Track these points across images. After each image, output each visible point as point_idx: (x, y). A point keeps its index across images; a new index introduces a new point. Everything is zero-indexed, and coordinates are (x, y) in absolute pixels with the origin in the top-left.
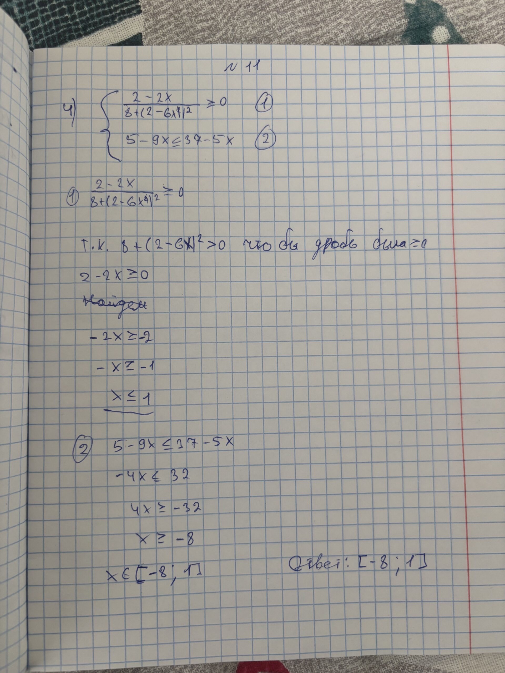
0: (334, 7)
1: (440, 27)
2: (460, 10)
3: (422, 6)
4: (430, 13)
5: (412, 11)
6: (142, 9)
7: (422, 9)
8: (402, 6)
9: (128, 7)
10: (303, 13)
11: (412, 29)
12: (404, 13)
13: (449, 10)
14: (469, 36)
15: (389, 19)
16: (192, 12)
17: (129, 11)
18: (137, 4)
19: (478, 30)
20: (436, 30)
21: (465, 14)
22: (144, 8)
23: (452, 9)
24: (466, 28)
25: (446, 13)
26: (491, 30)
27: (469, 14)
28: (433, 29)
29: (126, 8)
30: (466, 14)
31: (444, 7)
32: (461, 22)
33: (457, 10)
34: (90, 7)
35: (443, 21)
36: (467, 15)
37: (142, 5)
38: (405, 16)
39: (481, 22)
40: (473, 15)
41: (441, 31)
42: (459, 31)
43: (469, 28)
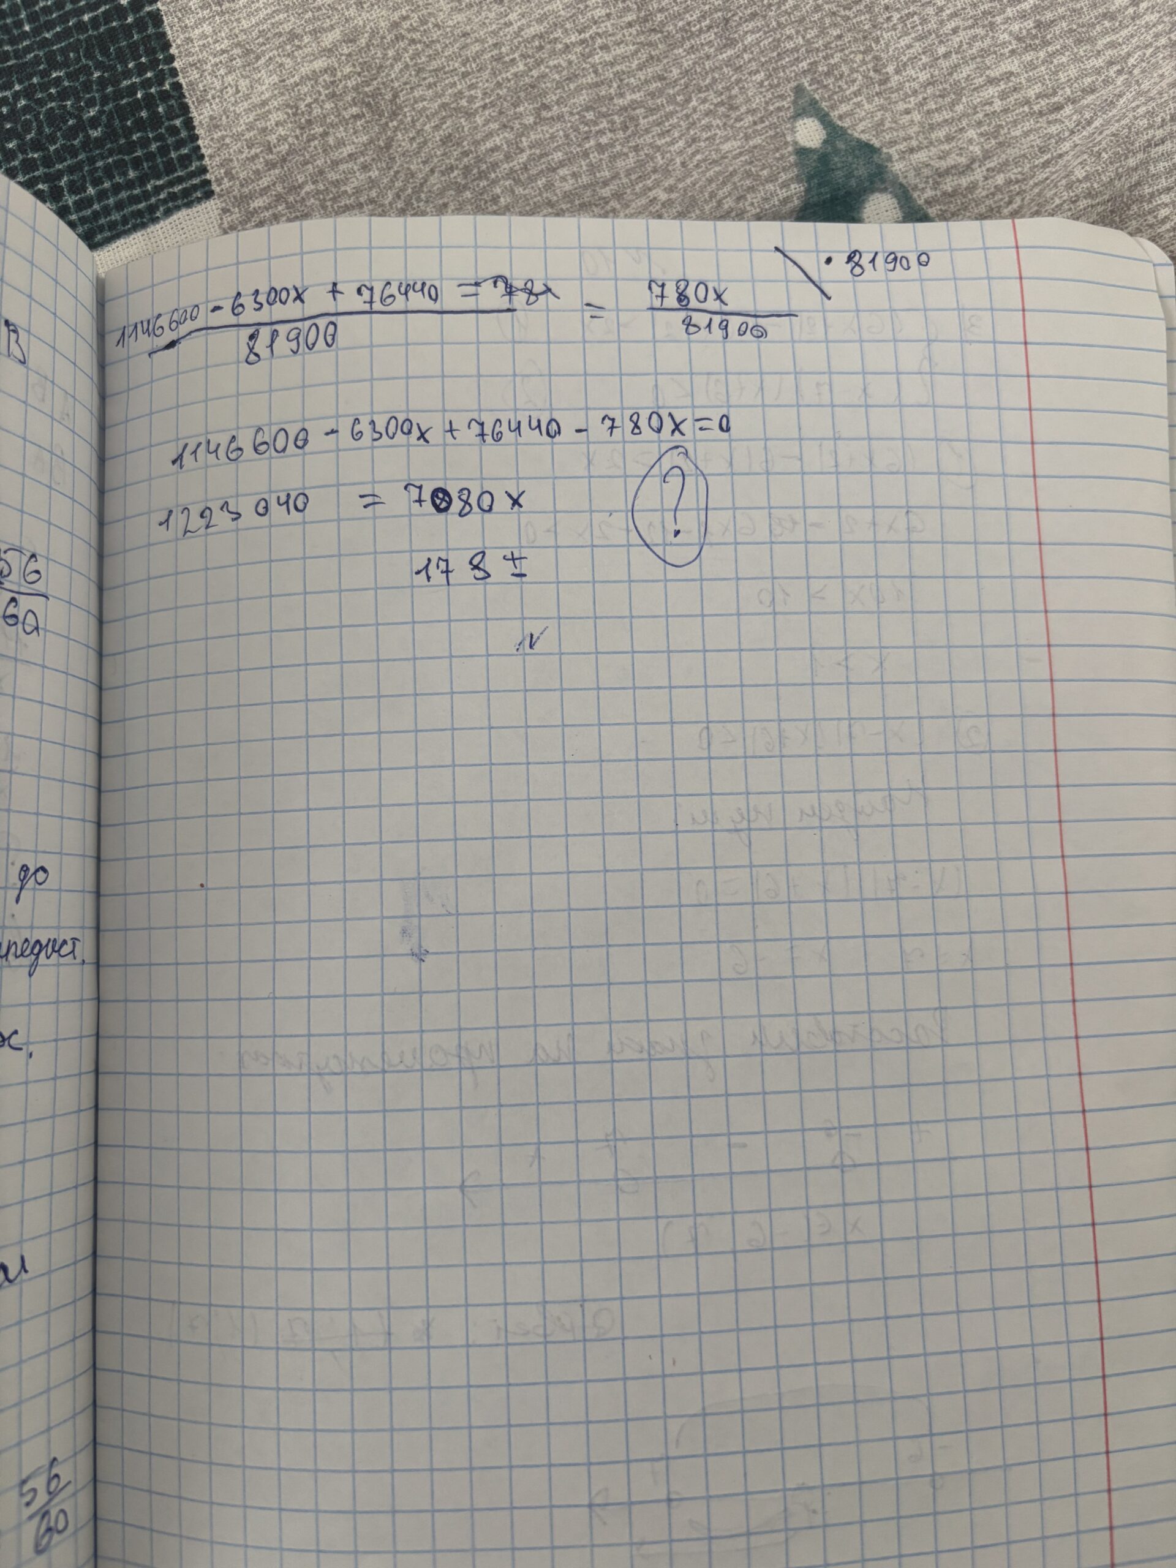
0: (641, 164)
1: (877, 195)
2: (921, 156)
3: (836, 151)
4: (854, 166)
5: (814, 164)
6: (215, 187)
7: (836, 159)
8: (790, 154)
9: (184, 185)
10: (571, 182)
11: (815, 205)
12: (795, 170)
13: (896, 157)
14: (946, 211)
15: (763, 185)
16: (327, 189)
17: (186, 193)
18: (203, 177)
19: (965, 196)
20: (871, 203)
21: (932, 163)
22: (219, 185)
23: (902, 155)
24: (939, 193)
25: (889, 165)
26: (993, 194)
27: (943, 162)
28: (863, 201)
29: (180, 187)
30: (936, 164)
31: (885, 150)
32: (927, 182)
33: (916, 156)
34: (100, 187)
35: (883, 181)
36: (937, 166)
37: (213, 179)
38: (797, 176)
39: (972, 178)
40: (953, 163)
41: (882, 204)
42: (921, 202)
43: (945, 194)
